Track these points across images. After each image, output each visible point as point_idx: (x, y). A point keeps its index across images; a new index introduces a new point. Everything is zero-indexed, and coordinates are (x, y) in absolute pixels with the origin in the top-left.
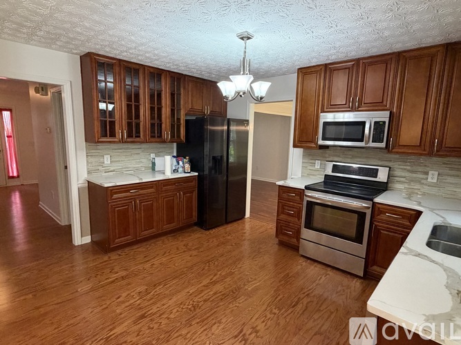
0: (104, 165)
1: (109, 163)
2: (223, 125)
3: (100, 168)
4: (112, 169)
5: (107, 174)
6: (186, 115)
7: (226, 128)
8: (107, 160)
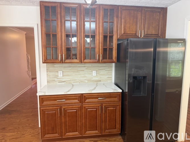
0: (58, 78)
1: (62, 76)
2: (150, 47)
3: (56, 79)
4: (64, 80)
5: (61, 83)
6: (118, 40)
7: (152, 49)
8: (60, 74)
